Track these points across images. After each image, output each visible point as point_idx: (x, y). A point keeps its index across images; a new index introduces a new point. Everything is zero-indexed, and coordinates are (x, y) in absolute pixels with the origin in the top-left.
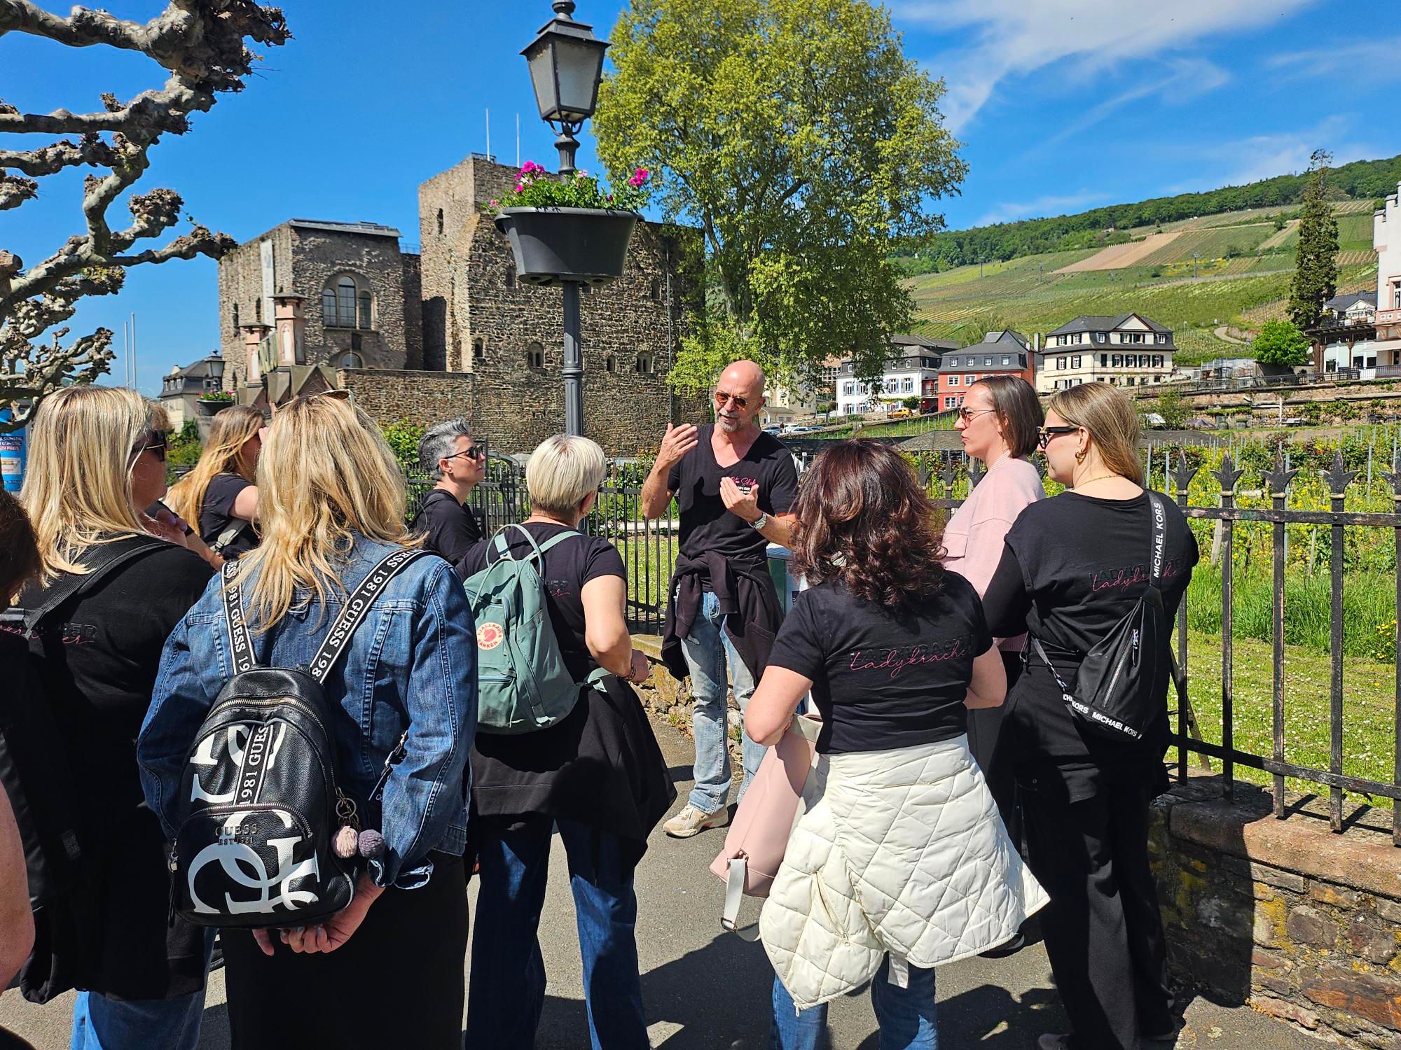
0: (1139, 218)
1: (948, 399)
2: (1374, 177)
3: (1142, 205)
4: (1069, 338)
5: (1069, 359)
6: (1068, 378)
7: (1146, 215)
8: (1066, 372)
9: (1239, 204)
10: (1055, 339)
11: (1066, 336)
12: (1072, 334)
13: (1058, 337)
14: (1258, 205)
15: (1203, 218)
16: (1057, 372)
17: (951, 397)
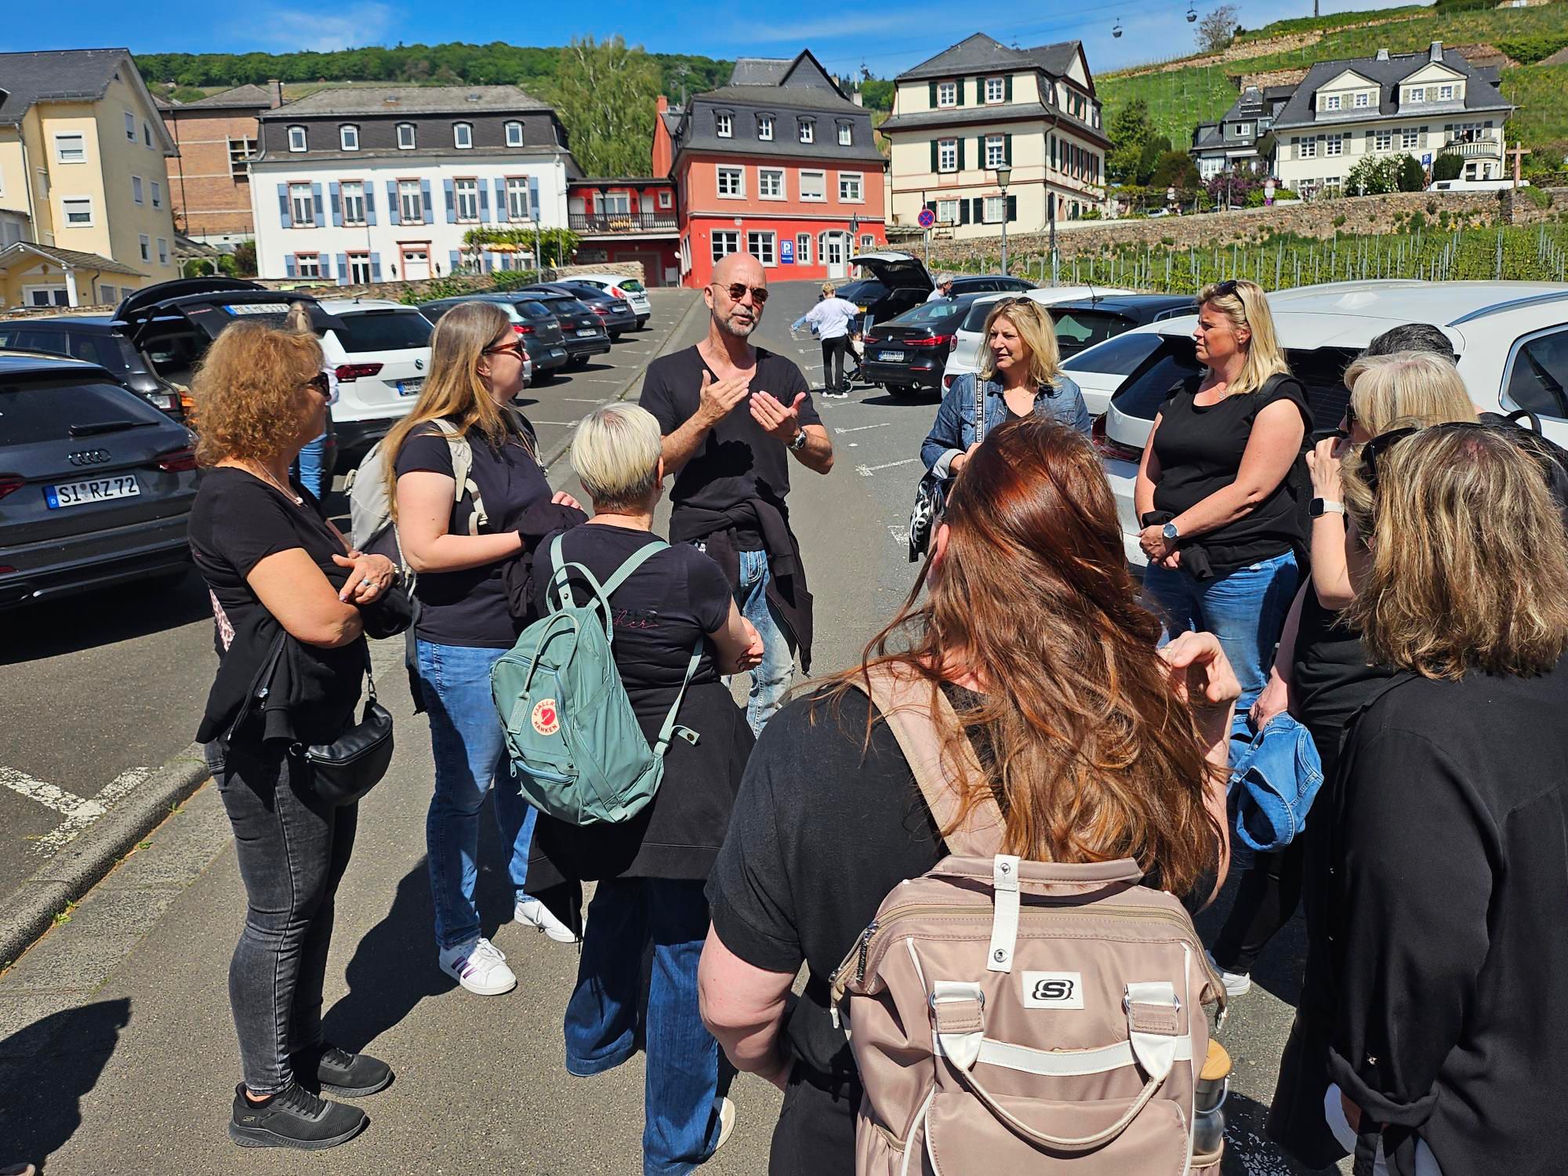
0: (206, 74)
1: (717, 237)
2: (485, 61)
3: (206, 59)
4: (971, 87)
5: (971, 146)
6: (971, 195)
7: (216, 71)
8: (963, 178)
9: (336, 73)
10: (924, 90)
11: (960, 79)
12: (981, 77)
13: (933, 82)
14: (358, 76)
15: (291, 85)
16: (933, 180)
17: (723, 229)
